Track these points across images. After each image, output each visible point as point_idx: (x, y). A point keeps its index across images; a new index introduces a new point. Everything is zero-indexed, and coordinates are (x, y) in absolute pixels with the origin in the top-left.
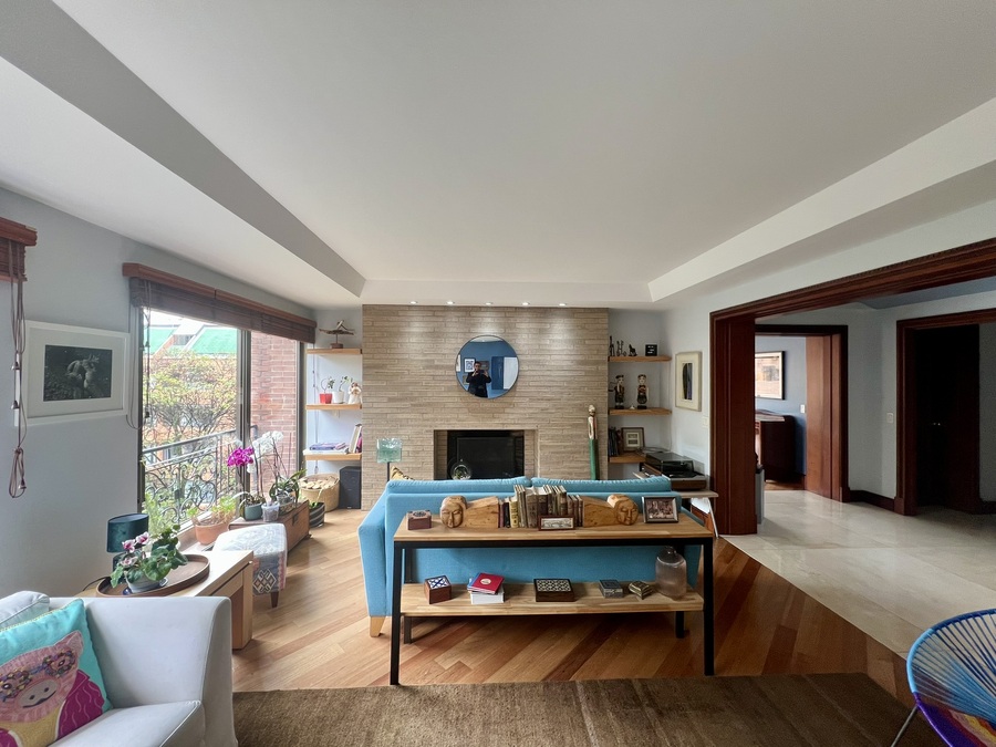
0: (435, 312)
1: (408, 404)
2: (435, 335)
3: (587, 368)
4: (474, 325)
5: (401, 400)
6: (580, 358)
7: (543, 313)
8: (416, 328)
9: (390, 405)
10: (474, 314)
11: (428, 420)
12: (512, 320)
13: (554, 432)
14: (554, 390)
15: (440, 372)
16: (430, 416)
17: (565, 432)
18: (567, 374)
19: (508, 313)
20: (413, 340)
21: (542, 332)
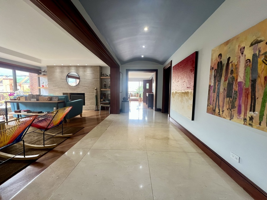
0: (62, 67)
1: (57, 87)
2: (62, 72)
3: (95, 79)
4: (70, 70)
5: (55, 86)
6: (93, 77)
7: (85, 67)
8: (58, 70)
9: (54, 87)
10: (70, 67)
11: (61, 91)
12: (78, 69)
13: (88, 94)
14: (88, 84)
15: (63, 80)
16: (62, 90)
17: (90, 94)
18: (91, 81)
19: (77, 67)
20: (57, 73)
21: (85, 71)
